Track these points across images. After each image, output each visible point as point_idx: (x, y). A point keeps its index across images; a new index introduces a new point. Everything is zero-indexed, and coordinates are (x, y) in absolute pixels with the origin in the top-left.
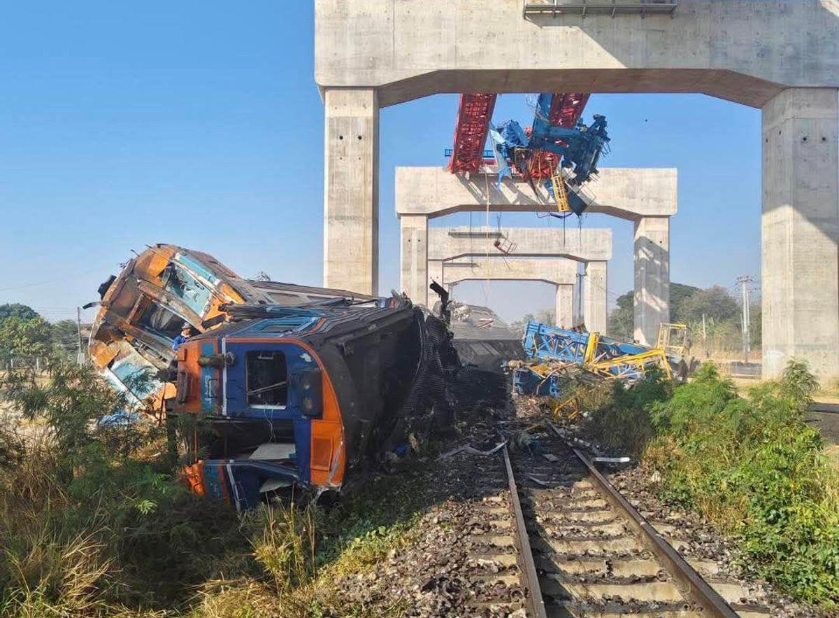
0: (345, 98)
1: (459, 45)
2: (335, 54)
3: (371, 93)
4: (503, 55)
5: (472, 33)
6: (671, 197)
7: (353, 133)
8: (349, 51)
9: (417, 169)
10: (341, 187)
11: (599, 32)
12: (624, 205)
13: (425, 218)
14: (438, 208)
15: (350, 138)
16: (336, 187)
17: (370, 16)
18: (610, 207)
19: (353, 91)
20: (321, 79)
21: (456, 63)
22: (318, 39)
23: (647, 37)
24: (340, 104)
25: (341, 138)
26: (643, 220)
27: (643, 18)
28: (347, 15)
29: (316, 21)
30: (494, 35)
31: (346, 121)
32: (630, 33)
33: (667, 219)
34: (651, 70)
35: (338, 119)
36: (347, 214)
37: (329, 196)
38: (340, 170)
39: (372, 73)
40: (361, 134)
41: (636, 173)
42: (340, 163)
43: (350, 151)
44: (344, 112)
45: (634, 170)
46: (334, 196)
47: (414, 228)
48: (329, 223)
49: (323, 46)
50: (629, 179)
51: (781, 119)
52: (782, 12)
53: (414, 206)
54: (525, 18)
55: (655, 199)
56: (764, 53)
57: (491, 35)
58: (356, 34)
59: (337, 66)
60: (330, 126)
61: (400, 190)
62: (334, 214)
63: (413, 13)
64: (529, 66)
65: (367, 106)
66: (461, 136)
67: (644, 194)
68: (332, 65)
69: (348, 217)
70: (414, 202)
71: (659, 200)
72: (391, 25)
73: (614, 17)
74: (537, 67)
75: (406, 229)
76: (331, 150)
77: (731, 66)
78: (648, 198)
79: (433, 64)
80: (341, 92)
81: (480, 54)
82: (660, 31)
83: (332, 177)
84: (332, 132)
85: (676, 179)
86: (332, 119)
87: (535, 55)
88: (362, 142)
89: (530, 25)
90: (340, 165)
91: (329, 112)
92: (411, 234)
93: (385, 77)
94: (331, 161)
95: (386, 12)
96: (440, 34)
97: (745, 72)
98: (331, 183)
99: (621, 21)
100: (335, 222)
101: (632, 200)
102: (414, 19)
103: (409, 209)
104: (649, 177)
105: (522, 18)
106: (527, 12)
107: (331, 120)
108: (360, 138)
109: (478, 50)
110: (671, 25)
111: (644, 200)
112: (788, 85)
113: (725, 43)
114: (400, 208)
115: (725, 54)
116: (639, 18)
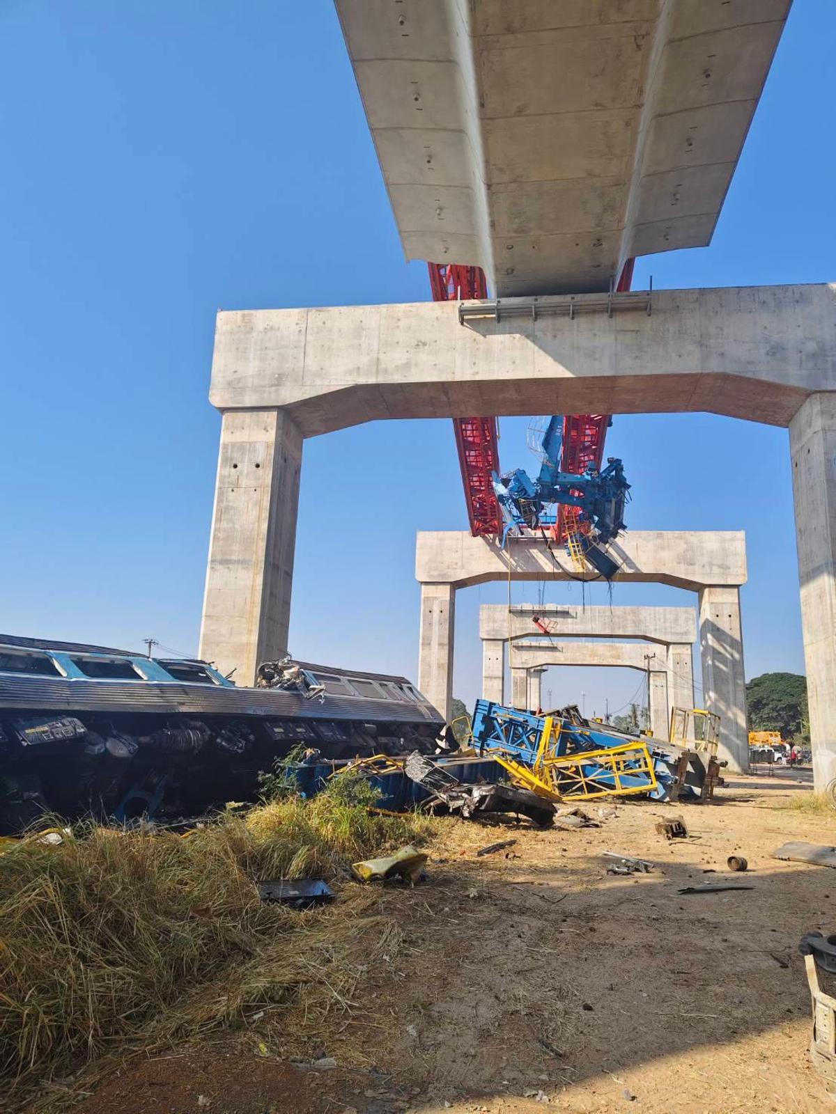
0: (244, 421)
1: (382, 356)
2: (235, 372)
3: (275, 414)
4: (435, 365)
5: (398, 343)
6: (739, 564)
7: (250, 460)
8: (251, 368)
9: (441, 534)
10: (231, 525)
11: (555, 336)
12: (681, 572)
13: (448, 587)
14: (462, 575)
15: (246, 466)
16: (224, 525)
17: (279, 329)
18: (664, 575)
19: (255, 413)
20: (217, 398)
21: (377, 376)
22: (216, 356)
23: (616, 339)
24: (237, 428)
25: (235, 466)
26: (706, 591)
27: (611, 317)
28: (252, 329)
29: (217, 337)
30: (424, 344)
31: (242, 447)
32: (595, 335)
33: (736, 590)
34: (624, 377)
35: (233, 445)
36: (234, 557)
37: (215, 536)
38: (231, 504)
39: (276, 391)
40: (259, 461)
41: (694, 537)
42: (231, 496)
43: (244, 482)
44: (240, 437)
45: (692, 533)
46: (221, 535)
47: (436, 598)
48: (212, 568)
49: (221, 363)
50: (686, 543)
51: (809, 432)
52: (797, 302)
53: (435, 573)
54: (462, 324)
55: (720, 566)
56: (776, 351)
57: (421, 344)
58: (261, 350)
59: (234, 385)
60: (225, 453)
61: (421, 557)
62: (219, 557)
63: (328, 324)
64: (468, 376)
65: (269, 429)
66: (470, 491)
67: (705, 560)
68: (229, 384)
69: (235, 561)
70: (437, 569)
71: (724, 567)
72: (303, 338)
73: (573, 318)
74: (478, 378)
75: (427, 599)
76: (222, 482)
77: (731, 369)
78: (711, 564)
79: (349, 378)
80: (240, 415)
81: (407, 366)
82: (633, 331)
83: (220, 512)
84: (225, 460)
85: (744, 542)
86: (227, 445)
87: (474, 364)
88: (260, 470)
89: (468, 332)
90: (230, 498)
91: (225, 438)
92: (433, 604)
93: (291, 395)
94: (221, 495)
95: (297, 324)
96: (360, 345)
97: (749, 375)
98: (219, 520)
99: (582, 322)
100: (219, 567)
101: (691, 567)
102: (330, 330)
103: (431, 576)
104: (710, 541)
105: (459, 324)
106: (466, 317)
107: (225, 446)
108: (258, 466)
109: (405, 361)
110: (649, 324)
111: (706, 567)
112: (814, 389)
113: (720, 341)
114: (421, 576)
115: (722, 355)
116: (605, 316)
